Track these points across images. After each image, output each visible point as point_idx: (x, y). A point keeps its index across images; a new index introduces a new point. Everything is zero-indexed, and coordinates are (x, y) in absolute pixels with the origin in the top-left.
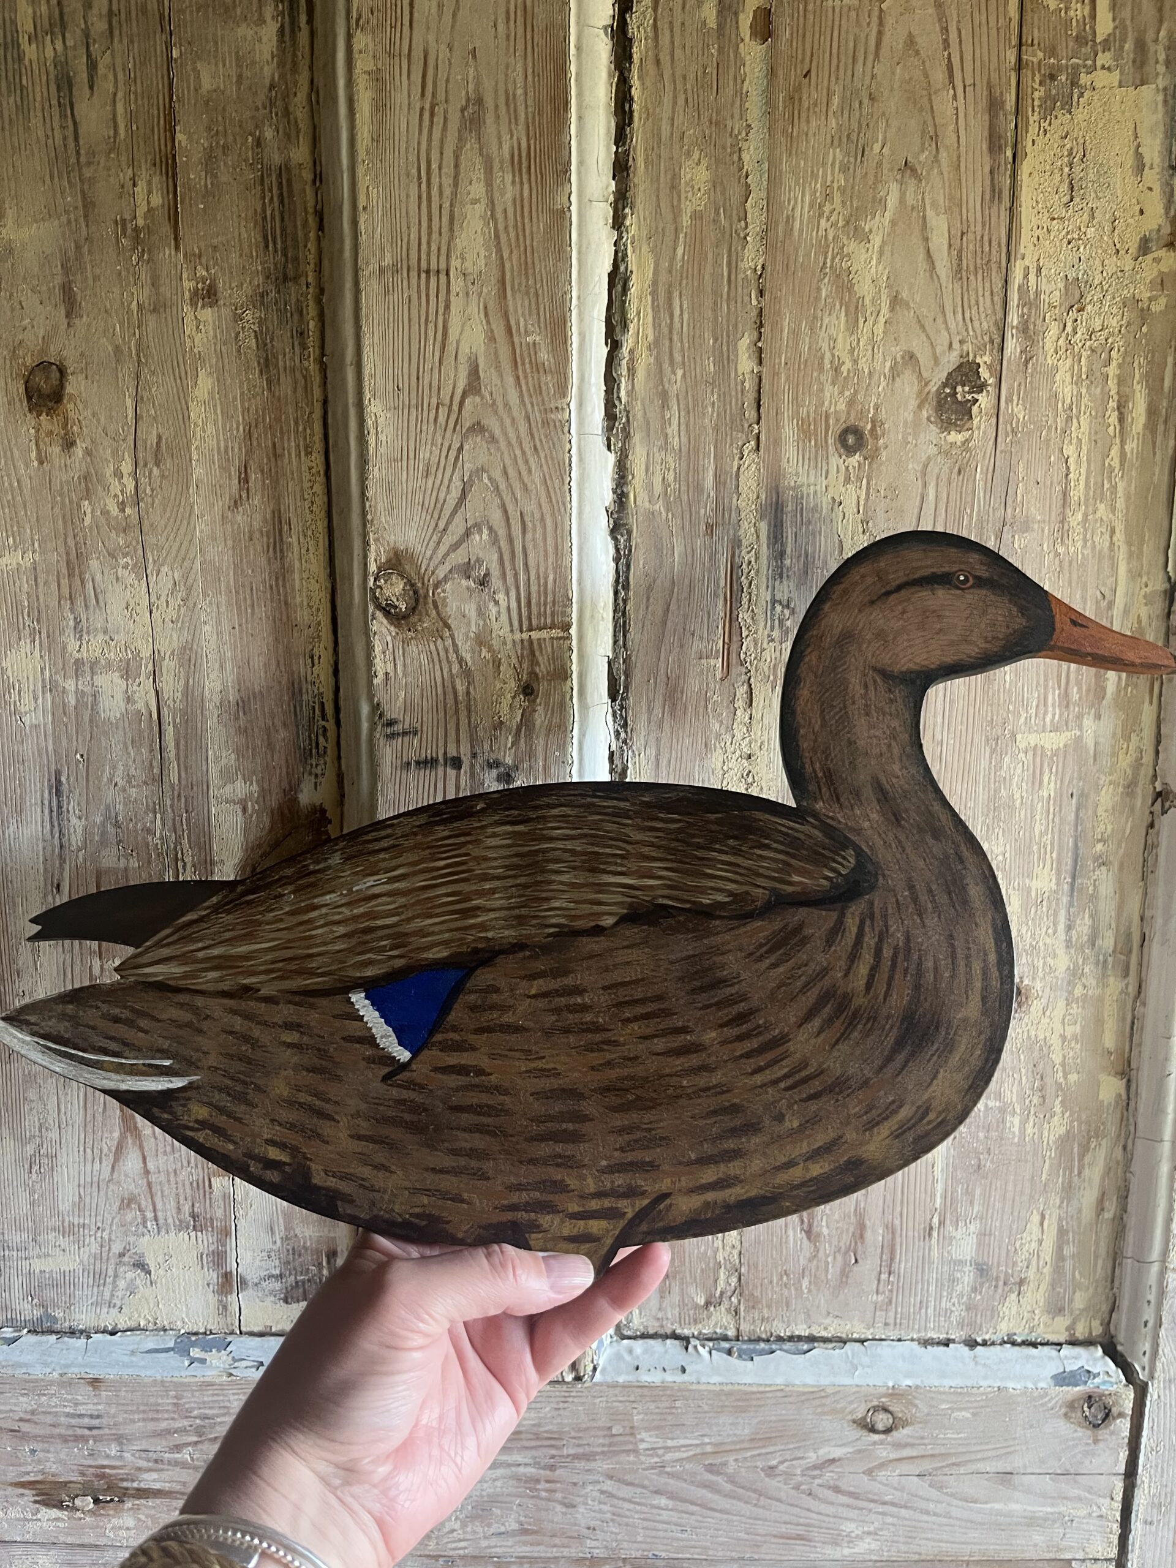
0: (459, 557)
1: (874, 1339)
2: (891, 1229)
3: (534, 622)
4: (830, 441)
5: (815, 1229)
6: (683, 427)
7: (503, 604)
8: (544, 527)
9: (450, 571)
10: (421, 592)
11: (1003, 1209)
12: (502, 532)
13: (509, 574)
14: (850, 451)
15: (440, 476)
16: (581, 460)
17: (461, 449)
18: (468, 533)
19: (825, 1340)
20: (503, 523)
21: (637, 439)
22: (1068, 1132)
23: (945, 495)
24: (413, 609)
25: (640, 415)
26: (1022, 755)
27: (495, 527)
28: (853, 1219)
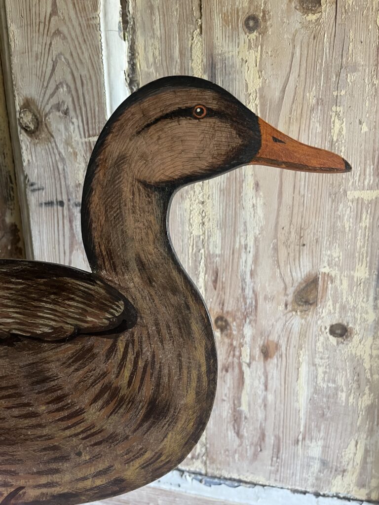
0: (54, 101)
1: (269, 486)
2: (278, 438)
3: (91, 133)
4: (240, 25)
5: (241, 433)
6: (162, 24)
7: (76, 124)
8: (92, 83)
9: (51, 108)
10: (39, 119)
11: (336, 437)
12: (72, 86)
13: (78, 108)
14: (251, 30)
15: (42, 59)
16: (107, 45)
17: (51, 44)
18: (57, 88)
19: (246, 483)
20: (72, 82)
21: (139, 33)
22: (372, 404)
23: (306, 52)
24: (37, 128)
25: (140, 19)
26: (350, 204)
27: (69, 84)
28: (259, 431)
